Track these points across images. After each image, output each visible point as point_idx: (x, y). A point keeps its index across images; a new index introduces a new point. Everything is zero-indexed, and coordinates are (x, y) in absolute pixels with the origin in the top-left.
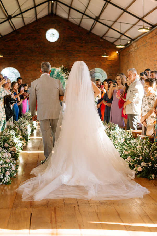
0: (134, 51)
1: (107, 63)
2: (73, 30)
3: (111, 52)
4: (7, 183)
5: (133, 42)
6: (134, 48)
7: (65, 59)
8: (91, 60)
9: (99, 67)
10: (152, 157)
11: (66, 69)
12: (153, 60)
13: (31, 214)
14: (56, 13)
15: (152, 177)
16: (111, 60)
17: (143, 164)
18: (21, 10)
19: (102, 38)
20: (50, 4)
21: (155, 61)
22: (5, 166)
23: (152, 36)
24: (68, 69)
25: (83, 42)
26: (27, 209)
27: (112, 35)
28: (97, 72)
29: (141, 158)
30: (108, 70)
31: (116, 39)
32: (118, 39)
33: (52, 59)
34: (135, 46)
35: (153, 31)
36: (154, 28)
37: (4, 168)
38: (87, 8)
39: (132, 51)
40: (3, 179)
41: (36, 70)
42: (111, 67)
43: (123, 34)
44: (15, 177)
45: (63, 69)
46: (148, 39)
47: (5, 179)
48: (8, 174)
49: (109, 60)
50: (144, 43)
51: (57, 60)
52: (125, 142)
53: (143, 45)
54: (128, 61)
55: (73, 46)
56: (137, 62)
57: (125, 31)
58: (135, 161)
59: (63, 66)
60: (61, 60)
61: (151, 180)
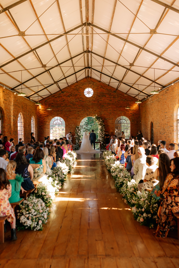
0: (150, 104)
1: (130, 112)
2: (104, 88)
3: (133, 104)
4: (40, 230)
5: (149, 97)
6: (150, 101)
7: (98, 110)
8: (118, 110)
9: (124, 116)
10: (151, 210)
11: (99, 118)
12: (164, 112)
13: (51, 266)
14: (91, 76)
15: (151, 226)
16: (133, 110)
17: (145, 215)
18: (65, 76)
19: (126, 94)
20: (87, 71)
21: (165, 113)
22: (38, 216)
23: (163, 94)
24: (100, 117)
25: (112, 97)
26: (48, 259)
27: (133, 92)
28: (123, 119)
29: (143, 210)
30: (130, 117)
31: (136, 95)
32: (137, 95)
33: (89, 110)
34: (151, 101)
35: (164, 90)
36: (165, 88)
37: (38, 217)
38: (113, 74)
39: (149, 104)
40: (36, 227)
41: (77, 118)
42: (133, 115)
43: (141, 92)
44: (46, 224)
45: (97, 117)
46: (160, 95)
47: (38, 227)
48: (40, 222)
49: (132, 110)
50: (157, 98)
51: (92, 110)
52: (134, 191)
53: (157, 100)
54: (146, 111)
55: (104, 100)
56: (152, 113)
57: (143, 89)
58: (139, 212)
59: (97, 115)
60: (95, 111)
61: (151, 228)
